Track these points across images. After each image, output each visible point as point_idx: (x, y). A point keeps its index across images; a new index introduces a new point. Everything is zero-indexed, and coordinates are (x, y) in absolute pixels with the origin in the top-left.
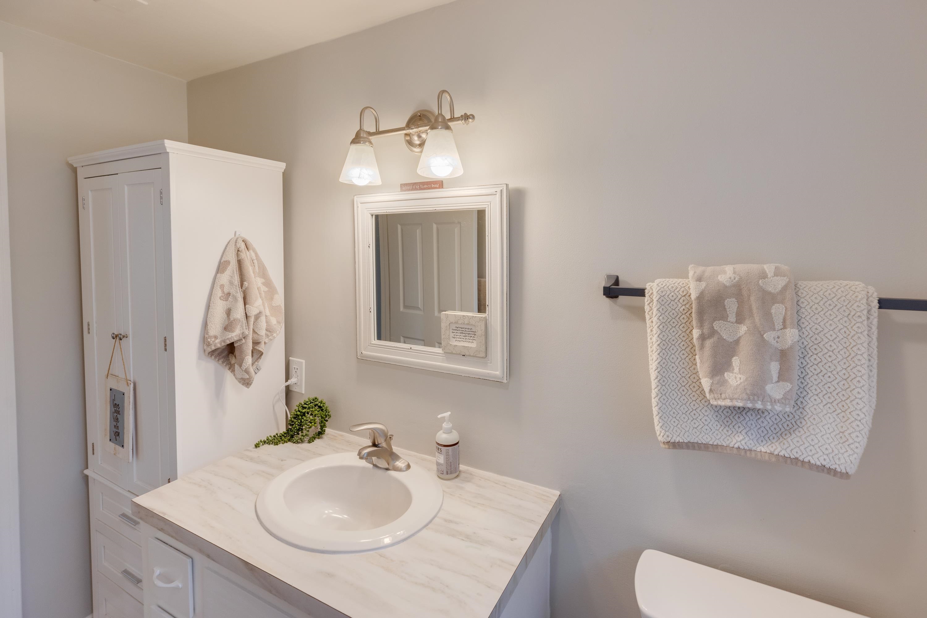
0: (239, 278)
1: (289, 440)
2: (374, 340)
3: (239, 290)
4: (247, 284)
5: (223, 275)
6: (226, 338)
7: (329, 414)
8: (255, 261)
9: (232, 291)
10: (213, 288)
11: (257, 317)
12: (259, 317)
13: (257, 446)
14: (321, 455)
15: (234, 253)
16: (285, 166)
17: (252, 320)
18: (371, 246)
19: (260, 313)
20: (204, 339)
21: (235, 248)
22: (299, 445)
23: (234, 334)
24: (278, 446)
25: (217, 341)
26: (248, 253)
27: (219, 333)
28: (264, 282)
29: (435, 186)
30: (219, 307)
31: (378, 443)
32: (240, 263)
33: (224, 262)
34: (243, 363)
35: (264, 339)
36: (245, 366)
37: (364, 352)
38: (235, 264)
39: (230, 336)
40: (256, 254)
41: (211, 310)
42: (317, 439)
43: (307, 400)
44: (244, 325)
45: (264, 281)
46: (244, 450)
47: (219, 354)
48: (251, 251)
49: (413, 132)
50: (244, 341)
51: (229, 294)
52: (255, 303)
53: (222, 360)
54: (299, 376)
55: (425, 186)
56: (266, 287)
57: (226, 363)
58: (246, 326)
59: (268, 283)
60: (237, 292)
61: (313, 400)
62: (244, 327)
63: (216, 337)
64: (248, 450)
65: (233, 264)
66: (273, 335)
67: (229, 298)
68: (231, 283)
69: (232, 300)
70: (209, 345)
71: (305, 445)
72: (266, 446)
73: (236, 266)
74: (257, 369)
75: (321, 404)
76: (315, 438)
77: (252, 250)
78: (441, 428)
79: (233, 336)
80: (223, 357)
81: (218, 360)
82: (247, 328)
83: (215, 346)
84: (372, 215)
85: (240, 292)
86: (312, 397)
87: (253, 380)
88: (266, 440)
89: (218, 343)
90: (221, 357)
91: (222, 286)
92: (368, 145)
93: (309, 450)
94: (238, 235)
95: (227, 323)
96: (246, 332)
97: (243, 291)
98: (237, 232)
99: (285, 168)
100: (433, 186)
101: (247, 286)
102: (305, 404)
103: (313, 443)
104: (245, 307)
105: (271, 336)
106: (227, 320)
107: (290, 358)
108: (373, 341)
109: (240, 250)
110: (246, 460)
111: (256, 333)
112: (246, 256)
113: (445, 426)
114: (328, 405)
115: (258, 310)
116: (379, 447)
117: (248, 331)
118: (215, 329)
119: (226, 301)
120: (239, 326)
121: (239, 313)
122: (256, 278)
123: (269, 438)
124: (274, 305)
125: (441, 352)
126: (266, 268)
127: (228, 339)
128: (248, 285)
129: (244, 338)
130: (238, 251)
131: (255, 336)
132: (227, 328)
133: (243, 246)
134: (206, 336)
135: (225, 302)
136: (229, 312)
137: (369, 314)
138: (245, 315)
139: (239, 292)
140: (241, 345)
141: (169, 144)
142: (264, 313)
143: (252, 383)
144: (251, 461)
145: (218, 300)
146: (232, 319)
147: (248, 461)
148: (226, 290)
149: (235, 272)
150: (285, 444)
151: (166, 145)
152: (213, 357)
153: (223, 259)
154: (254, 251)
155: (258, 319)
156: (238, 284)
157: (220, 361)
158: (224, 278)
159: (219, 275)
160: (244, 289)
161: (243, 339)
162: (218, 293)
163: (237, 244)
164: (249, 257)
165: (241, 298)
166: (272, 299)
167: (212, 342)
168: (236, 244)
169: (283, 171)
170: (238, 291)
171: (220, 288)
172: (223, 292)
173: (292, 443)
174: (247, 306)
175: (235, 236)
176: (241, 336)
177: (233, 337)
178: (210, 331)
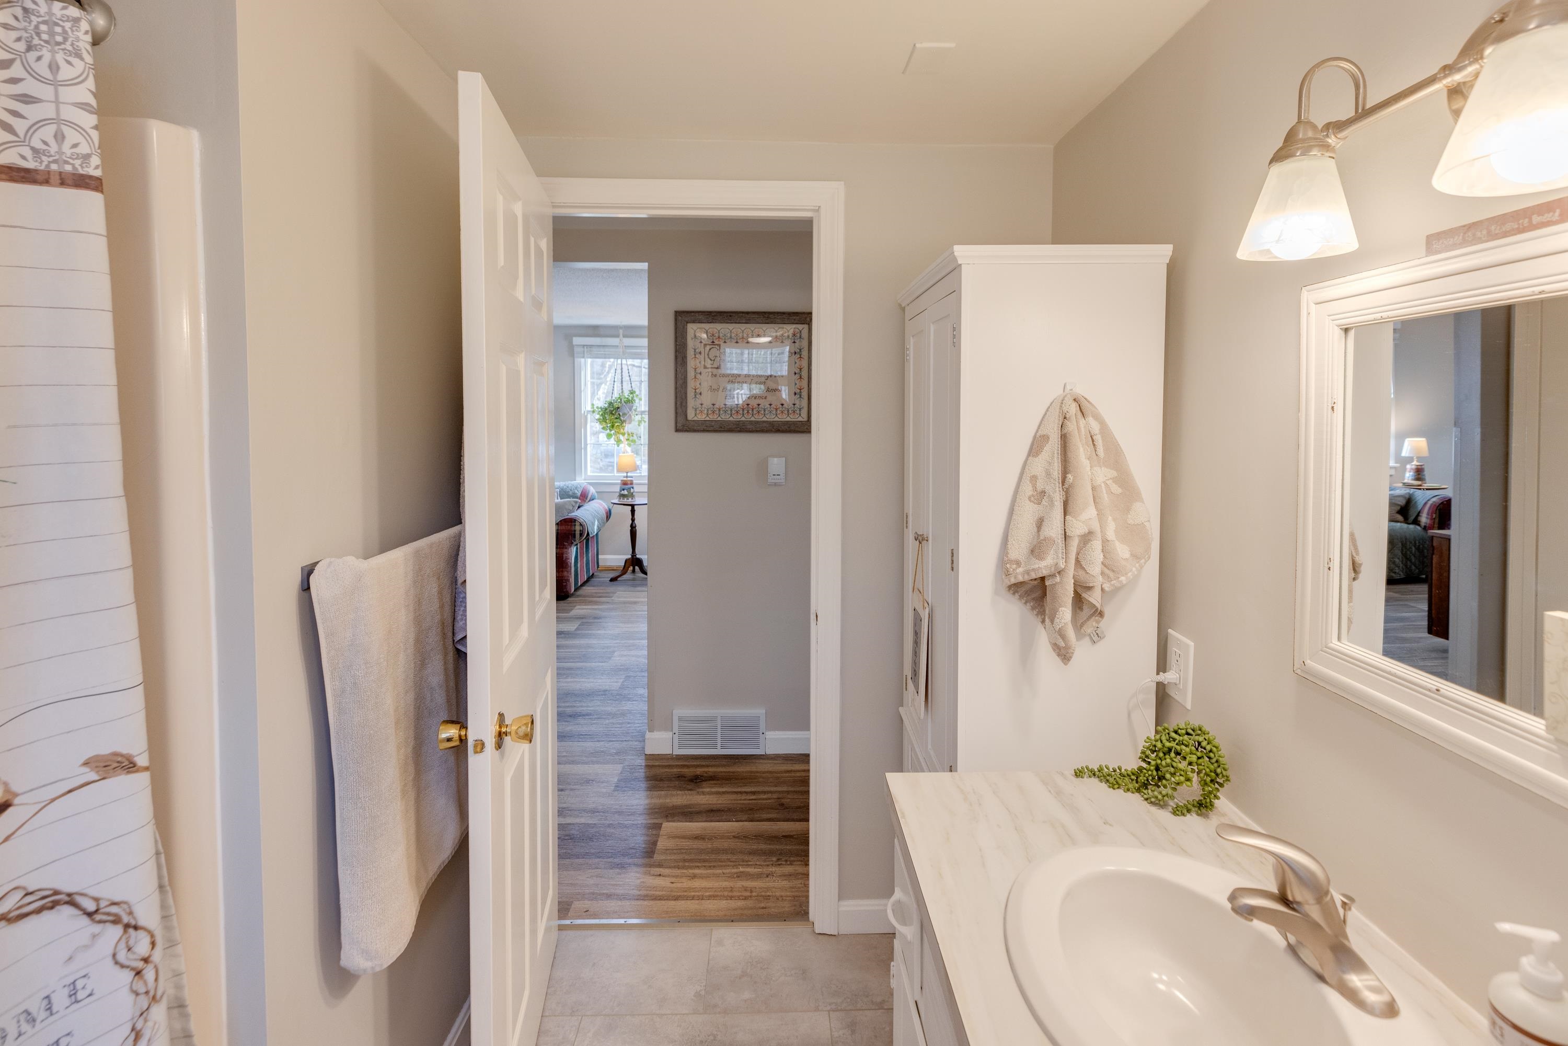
0: (1060, 465)
1: (1138, 790)
2: (1339, 639)
3: (1058, 486)
4: (1071, 478)
5: (1037, 459)
6: (1031, 569)
7: (1224, 773)
8: (1098, 439)
9: (1048, 489)
10: (1021, 481)
11: (1086, 538)
12: (1090, 540)
13: (1079, 774)
14: (1184, 851)
15: (1057, 421)
16: (1172, 249)
17: (1074, 544)
18: (1339, 408)
19: (1090, 533)
20: (1004, 563)
21: (1060, 412)
22: (1154, 809)
23: (1043, 564)
24: (1114, 791)
25: (1020, 570)
26: (1082, 422)
27: (1023, 558)
28: (1116, 477)
29: (1547, 217)
30: (1028, 512)
31: (1293, 896)
32: (1064, 439)
33: (1040, 437)
34: (1056, 619)
35: (1098, 581)
36: (1058, 623)
37: (1309, 661)
38: (1057, 442)
39: (1037, 566)
40: (1103, 426)
41: (1014, 517)
42: (1194, 815)
43: (1182, 726)
44: (1060, 551)
45: (1116, 475)
46: (1057, 772)
47: (1027, 593)
48: (1091, 420)
49: (1466, 76)
50: (1058, 579)
51: (1043, 493)
52: (1082, 513)
53: (1032, 604)
54: (1182, 671)
55: (1508, 227)
56: (1119, 487)
57: (1037, 610)
58: (1063, 552)
59: (1124, 480)
60: (1055, 491)
61: (1193, 730)
62: (1060, 555)
63: (1018, 563)
64: (1062, 774)
65: (1054, 443)
66: (1120, 579)
67: (1043, 501)
68: (1048, 474)
69: (1047, 504)
70: (1008, 574)
71: (1164, 816)
72: (1095, 781)
73: (1058, 444)
74: (1097, 634)
75: (1208, 744)
76: (1189, 811)
77: (1092, 417)
78: (1514, 967)
79: (1043, 566)
80: (1033, 599)
81: (1026, 603)
82: (1064, 557)
83: (1015, 578)
84: (1346, 330)
85: (1060, 491)
86: (1195, 723)
87: (1073, 653)
88: (1096, 770)
89: (1020, 574)
90: (1029, 598)
91: (1034, 478)
92: (1319, 154)
93: (1165, 829)
94: (1069, 389)
95: (1035, 543)
96: (1062, 563)
97: (1065, 490)
98: (1067, 384)
99: (1171, 254)
100: (1536, 219)
101: (1071, 481)
102: (1176, 732)
103: (1182, 817)
104: (1065, 518)
105: (1115, 579)
106: (1036, 537)
107: (1170, 631)
108: (1335, 641)
109: (1067, 416)
110: (1050, 791)
111: (1083, 569)
112: (1078, 429)
113: (1529, 969)
114: (1225, 752)
115: (1085, 528)
116: (1294, 909)
117: (1064, 562)
118: (1018, 550)
119: (1039, 504)
120: (1052, 552)
121: (1053, 529)
122: (1095, 468)
123: (1102, 769)
124: (1130, 522)
125: (1543, 733)
126: (1122, 450)
127: (1033, 570)
128: (1073, 480)
129: (1059, 573)
130: (1065, 418)
131: (1081, 573)
132: (1036, 550)
133: (1073, 409)
134: (1006, 559)
135: (1036, 506)
136: (1040, 523)
137: (1326, 574)
138: (1063, 533)
139: (1058, 492)
140: (1054, 584)
141: (960, 251)
142: (1099, 535)
143: (1071, 657)
144: (1056, 797)
145: (1026, 501)
146: (1042, 538)
147: (1051, 793)
148: (1040, 486)
149: (1056, 455)
150: (1129, 794)
151: (956, 254)
152: (1017, 596)
153: (1040, 433)
154: (1098, 418)
155: (1087, 543)
156: (1059, 477)
157: (1028, 604)
158: (1038, 466)
159: (1030, 458)
160: (1066, 486)
161: (1057, 576)
162: (1027, 489)
163: (1063, 406)
164: (1083, 430)
165: (1061, 502)
166: (1128, 509)
167: (1012, 570)
168: (1061, 407)
169: (1168, 262)
170: (1057, 489)
171: (1031, 481)
172: (1035, 488)
173: (1143, 799)
174: (1067, 517)
175: (1064, 391)
176: (1053, 569)
177: (1041, 568)
178: (1010, 551)
